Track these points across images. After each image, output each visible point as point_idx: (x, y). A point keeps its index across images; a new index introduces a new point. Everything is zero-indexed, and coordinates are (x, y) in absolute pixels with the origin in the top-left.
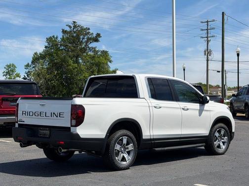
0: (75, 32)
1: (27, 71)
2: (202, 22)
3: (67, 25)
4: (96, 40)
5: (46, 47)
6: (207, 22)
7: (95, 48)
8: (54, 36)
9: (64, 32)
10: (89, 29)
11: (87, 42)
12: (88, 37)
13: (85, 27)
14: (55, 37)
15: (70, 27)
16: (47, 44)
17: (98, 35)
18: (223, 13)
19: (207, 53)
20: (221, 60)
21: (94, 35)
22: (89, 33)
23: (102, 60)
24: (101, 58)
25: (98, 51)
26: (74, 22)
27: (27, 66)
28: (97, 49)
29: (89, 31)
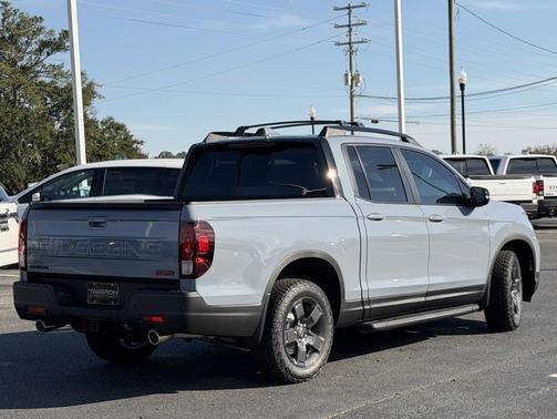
2: (337, 9)
6: (349, 8)
10: (41, 19)
12: (41, 41)
13: (31, 16)
17: (66, 35)
19: (350, 77)
22: (40, 29)
26: (5, 4)
28: (64, 69)
29: (42, 24)
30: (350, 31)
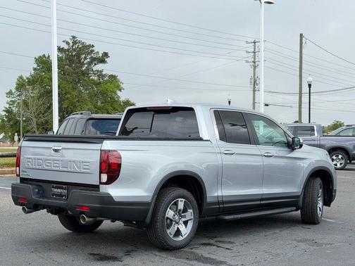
0: (74, 50)
1: (9, 99)
2: (248, 43)
3: (64, 42)
4: (102, 61)
5: (35, 69)
6: (254, 42)
7: (101, 71)
8: (44, 55)
9: (60, 49)
10: (93, 46)
11: (90, 63)
12: (92, 57)
13: (88, 44)
14: (47, 56)
15: (68, 43)
16: (35, 66)
17: (106, 55)
18: (301, 35)
19: (253, 81)
20: (298, 92)
21: (101, 55)
22: (92, 51)
23: (110, 87)
24: (109, 84)
25: (105, 76)
26: (74, 37)
27: (10, 93)
28: (104, 73)
29: (93, 49)
30: (255, 55)
